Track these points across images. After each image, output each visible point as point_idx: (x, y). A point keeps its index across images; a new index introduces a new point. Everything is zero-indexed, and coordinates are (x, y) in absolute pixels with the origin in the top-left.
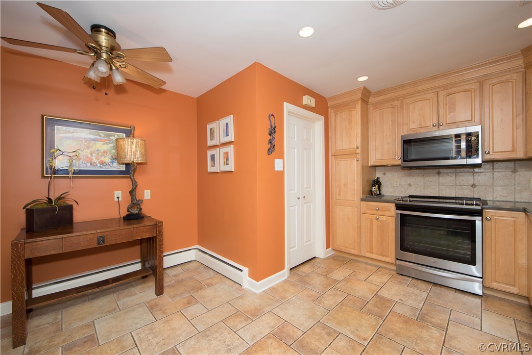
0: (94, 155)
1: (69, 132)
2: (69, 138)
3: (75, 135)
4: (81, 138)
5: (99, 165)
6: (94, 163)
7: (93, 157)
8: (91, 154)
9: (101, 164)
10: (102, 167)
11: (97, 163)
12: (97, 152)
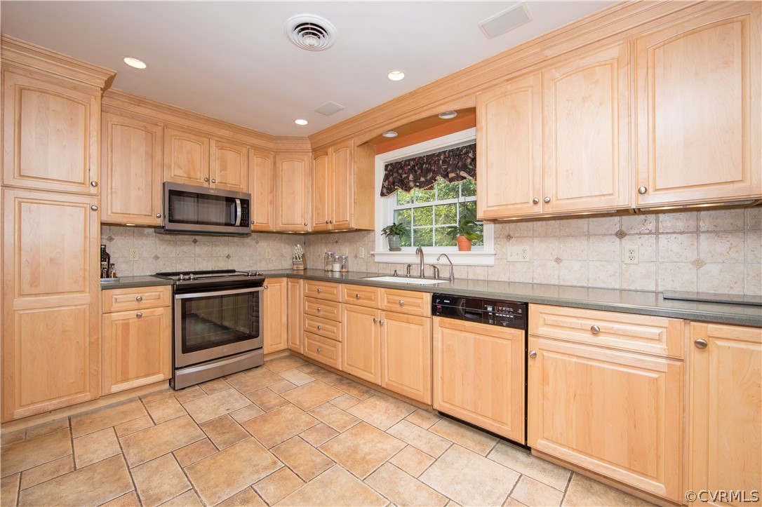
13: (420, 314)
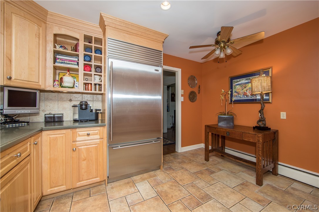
0: (248, 91)
1: (238, 82)
2: (238, 85)
3: (240, 83)
4: (242, 83)
5: (250, 96)
6: (248, 95)
7: (247, 92)
8: (246, 91)
9: (251, 96)
10: (252, 97)
11: (249, 95)
12: (249, 89)
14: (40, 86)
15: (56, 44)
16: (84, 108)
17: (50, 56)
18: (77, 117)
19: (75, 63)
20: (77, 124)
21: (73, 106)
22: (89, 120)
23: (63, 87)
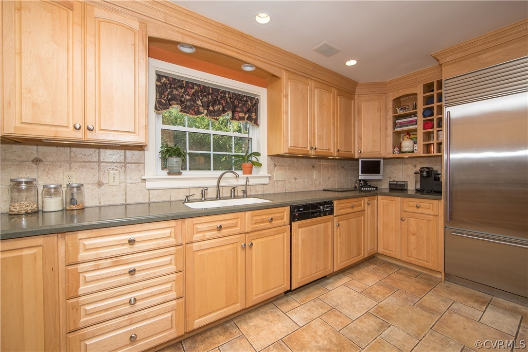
13: (283, 224)
14: (381, 154)
15: (397, 109)
16: (425, 176)
17: (390, 123)
18: (418, 187)
19: (413, 123)
20: (418, 194)
21: (415, 173)
22: (434, 192)
23: (403, 153)
